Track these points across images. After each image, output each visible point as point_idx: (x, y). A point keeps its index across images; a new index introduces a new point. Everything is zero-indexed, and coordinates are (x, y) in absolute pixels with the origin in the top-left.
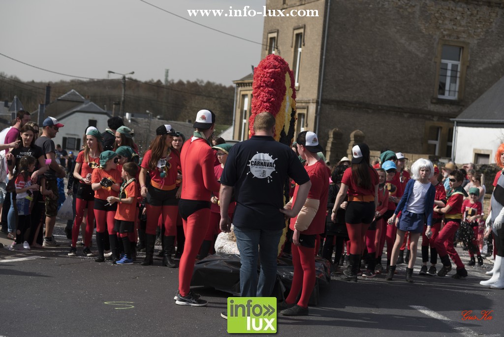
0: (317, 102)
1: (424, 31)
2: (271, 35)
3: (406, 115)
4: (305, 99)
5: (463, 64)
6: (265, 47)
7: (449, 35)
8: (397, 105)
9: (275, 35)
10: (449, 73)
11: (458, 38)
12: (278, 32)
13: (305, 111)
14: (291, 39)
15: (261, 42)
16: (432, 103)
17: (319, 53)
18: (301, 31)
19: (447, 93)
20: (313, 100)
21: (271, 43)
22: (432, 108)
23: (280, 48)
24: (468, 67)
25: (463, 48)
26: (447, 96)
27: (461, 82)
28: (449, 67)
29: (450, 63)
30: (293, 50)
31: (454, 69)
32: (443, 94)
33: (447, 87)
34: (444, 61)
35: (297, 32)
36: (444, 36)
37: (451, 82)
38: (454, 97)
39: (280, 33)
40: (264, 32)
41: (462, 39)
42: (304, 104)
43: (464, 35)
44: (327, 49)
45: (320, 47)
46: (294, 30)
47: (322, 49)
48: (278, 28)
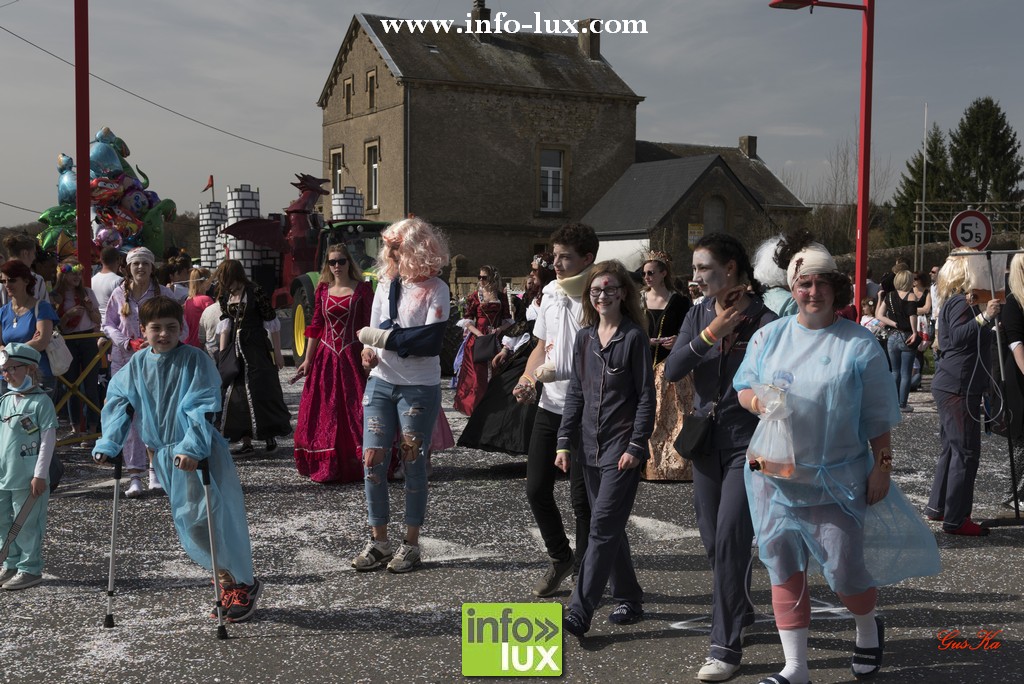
1: (519, 135)
2: (333, 152)
3: (507, 234)
5: (565, 171)
6: (327, 165)
7: (547, 138)
8: (496, 223)
9: (340, 150)
10: (550, 182)
11: (557, 141)
12: (343, 147)
14: (362, 154)
15: (321, 159)
16: (535, 217)
17: (402, 168)
18: (376, 143)
19: (550, 205)
21: (335, 161)
22: (535, 222)
23: (348, 165)
24: (571, 173)
25: (564, 152)
26: (550, 208)
27: (564, 191)
28: (550, 175)
29: (550, 170)
30: (366, 166)
31: (556, 177)
32: (547, 207)
33: (550, 198)
34: (544, 168)
35: (368, 145)
36: (541, 140)
37: (554, 192)
38: (558, 209)
39: (346, 148)
40: (325, 148)
41: (561, 142)
43: (564, 137)
44: (411, 164)
45: (402, 161)
46: (365, 143)
47: (405, 163)
48: (342, 142)
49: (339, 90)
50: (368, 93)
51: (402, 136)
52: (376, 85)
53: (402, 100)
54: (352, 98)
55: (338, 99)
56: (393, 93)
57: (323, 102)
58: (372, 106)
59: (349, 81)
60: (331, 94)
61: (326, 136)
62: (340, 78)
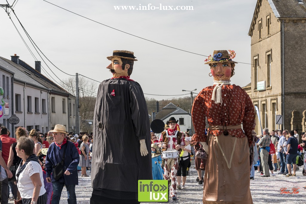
0: (282, 95)
2: (255, 58)
4: (275, 94)
6: (253, 65)
9: (256, 57)
13: (275, 101)
14: (265, 58)
17: (280, 65)
18: (270, 53)
20: (279, 94)
21: (256, 63)
23: (260, 65)
30: (267, 65)
35: (268, 54)
39: (259, 56)
40: (251, 56)
42: (275, 97)
44: (284, 62)
45: (280, 61)
46: (266, 53)
47: (282, 62)
48: (258, 53)
49: (256, 26)
50: (267, 27)
51: (280, 48)
52: (270, 23)
53: (280, 29)
54: (261, 30)
55: (256, 32)
56: (276, 26)
57: (251, 34)
58: (268, 34)
59: (260, 22)
60: (254, 29)
61: (252, 50)
62: (257, 20)
